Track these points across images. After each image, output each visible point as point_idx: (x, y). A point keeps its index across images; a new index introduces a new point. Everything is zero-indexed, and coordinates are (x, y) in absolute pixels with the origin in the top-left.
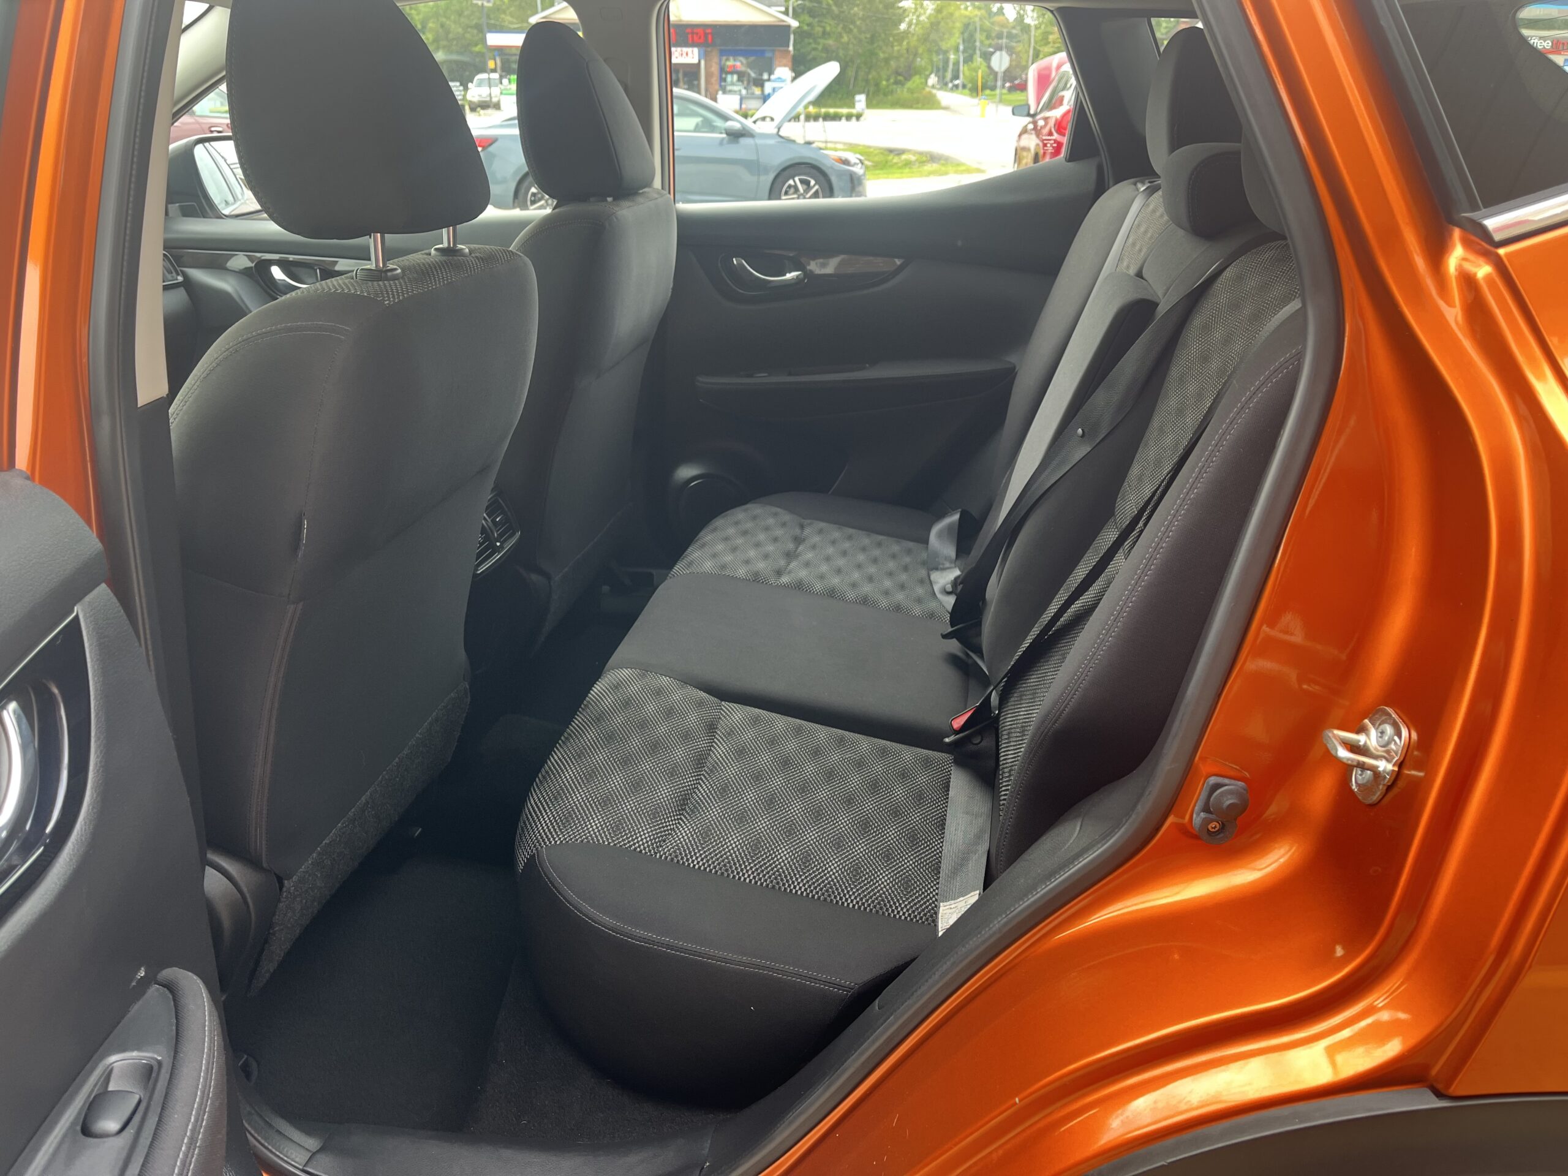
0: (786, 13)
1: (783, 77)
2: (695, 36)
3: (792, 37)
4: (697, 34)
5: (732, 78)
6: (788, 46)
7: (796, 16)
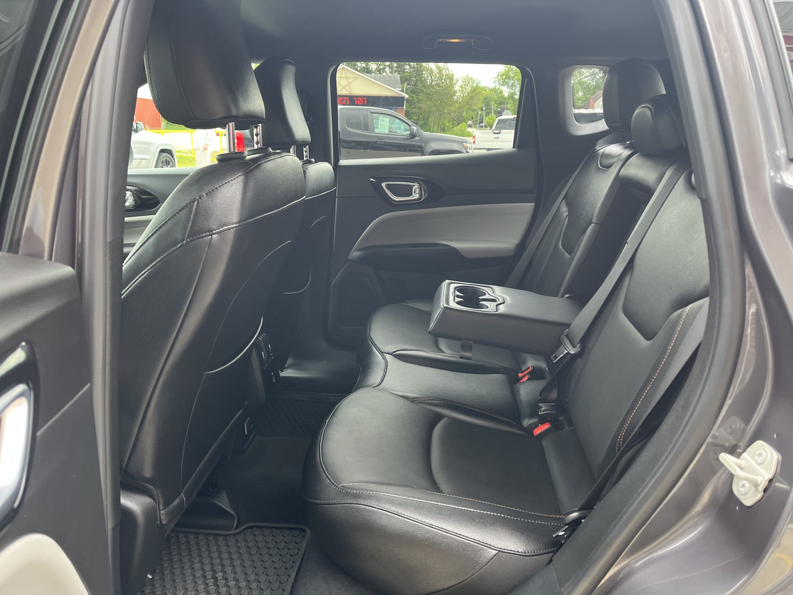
0: (402, 91)
2: (358, 101)
3: (405, 102)
4: (359, 100)
6: (403, 107)
7: (406, 93)
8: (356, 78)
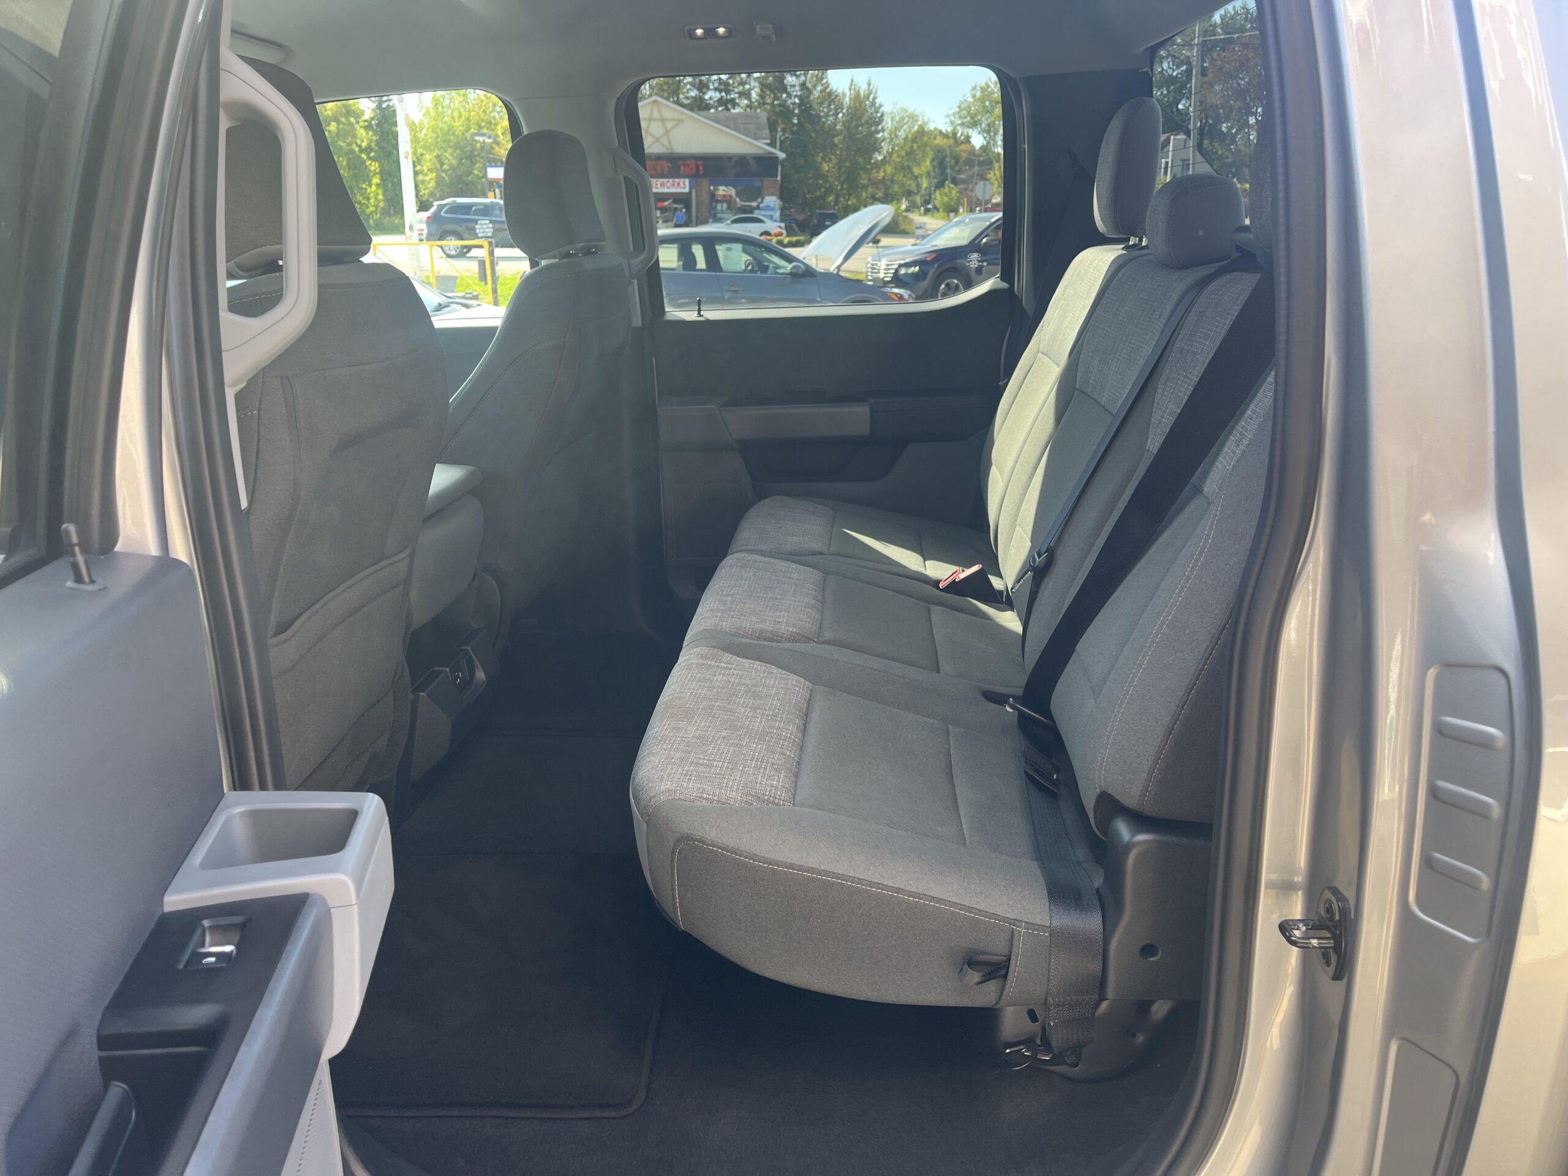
0: (771, 145)
1: (772, 205)
2: (687, 166)
3: (780, 167)
5: (722, 206)
6: (776, 177)
7: (781, 150)
8: (680, 121)
